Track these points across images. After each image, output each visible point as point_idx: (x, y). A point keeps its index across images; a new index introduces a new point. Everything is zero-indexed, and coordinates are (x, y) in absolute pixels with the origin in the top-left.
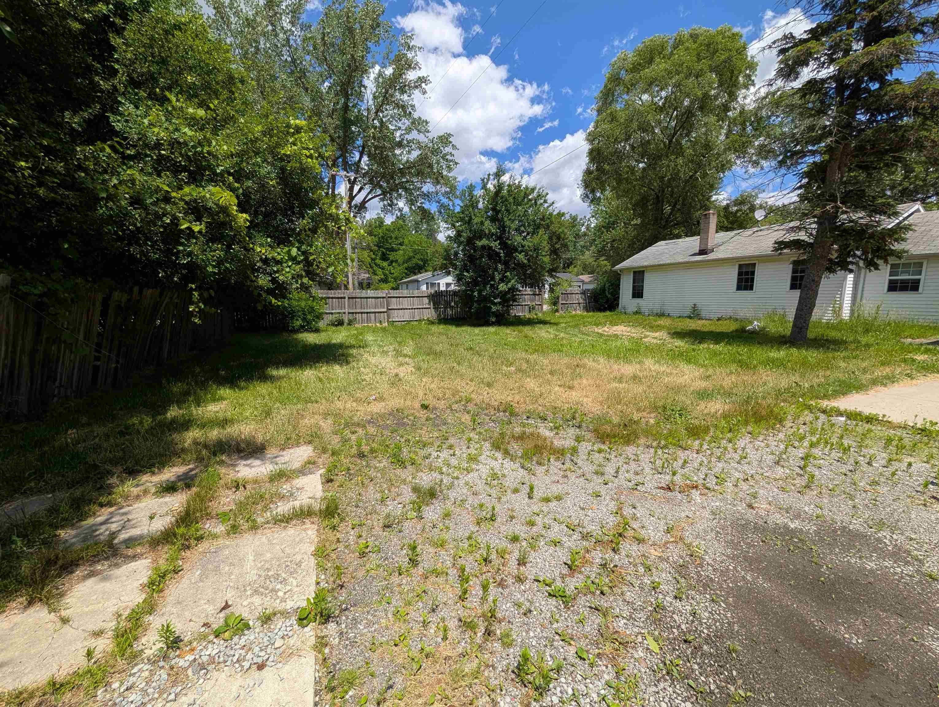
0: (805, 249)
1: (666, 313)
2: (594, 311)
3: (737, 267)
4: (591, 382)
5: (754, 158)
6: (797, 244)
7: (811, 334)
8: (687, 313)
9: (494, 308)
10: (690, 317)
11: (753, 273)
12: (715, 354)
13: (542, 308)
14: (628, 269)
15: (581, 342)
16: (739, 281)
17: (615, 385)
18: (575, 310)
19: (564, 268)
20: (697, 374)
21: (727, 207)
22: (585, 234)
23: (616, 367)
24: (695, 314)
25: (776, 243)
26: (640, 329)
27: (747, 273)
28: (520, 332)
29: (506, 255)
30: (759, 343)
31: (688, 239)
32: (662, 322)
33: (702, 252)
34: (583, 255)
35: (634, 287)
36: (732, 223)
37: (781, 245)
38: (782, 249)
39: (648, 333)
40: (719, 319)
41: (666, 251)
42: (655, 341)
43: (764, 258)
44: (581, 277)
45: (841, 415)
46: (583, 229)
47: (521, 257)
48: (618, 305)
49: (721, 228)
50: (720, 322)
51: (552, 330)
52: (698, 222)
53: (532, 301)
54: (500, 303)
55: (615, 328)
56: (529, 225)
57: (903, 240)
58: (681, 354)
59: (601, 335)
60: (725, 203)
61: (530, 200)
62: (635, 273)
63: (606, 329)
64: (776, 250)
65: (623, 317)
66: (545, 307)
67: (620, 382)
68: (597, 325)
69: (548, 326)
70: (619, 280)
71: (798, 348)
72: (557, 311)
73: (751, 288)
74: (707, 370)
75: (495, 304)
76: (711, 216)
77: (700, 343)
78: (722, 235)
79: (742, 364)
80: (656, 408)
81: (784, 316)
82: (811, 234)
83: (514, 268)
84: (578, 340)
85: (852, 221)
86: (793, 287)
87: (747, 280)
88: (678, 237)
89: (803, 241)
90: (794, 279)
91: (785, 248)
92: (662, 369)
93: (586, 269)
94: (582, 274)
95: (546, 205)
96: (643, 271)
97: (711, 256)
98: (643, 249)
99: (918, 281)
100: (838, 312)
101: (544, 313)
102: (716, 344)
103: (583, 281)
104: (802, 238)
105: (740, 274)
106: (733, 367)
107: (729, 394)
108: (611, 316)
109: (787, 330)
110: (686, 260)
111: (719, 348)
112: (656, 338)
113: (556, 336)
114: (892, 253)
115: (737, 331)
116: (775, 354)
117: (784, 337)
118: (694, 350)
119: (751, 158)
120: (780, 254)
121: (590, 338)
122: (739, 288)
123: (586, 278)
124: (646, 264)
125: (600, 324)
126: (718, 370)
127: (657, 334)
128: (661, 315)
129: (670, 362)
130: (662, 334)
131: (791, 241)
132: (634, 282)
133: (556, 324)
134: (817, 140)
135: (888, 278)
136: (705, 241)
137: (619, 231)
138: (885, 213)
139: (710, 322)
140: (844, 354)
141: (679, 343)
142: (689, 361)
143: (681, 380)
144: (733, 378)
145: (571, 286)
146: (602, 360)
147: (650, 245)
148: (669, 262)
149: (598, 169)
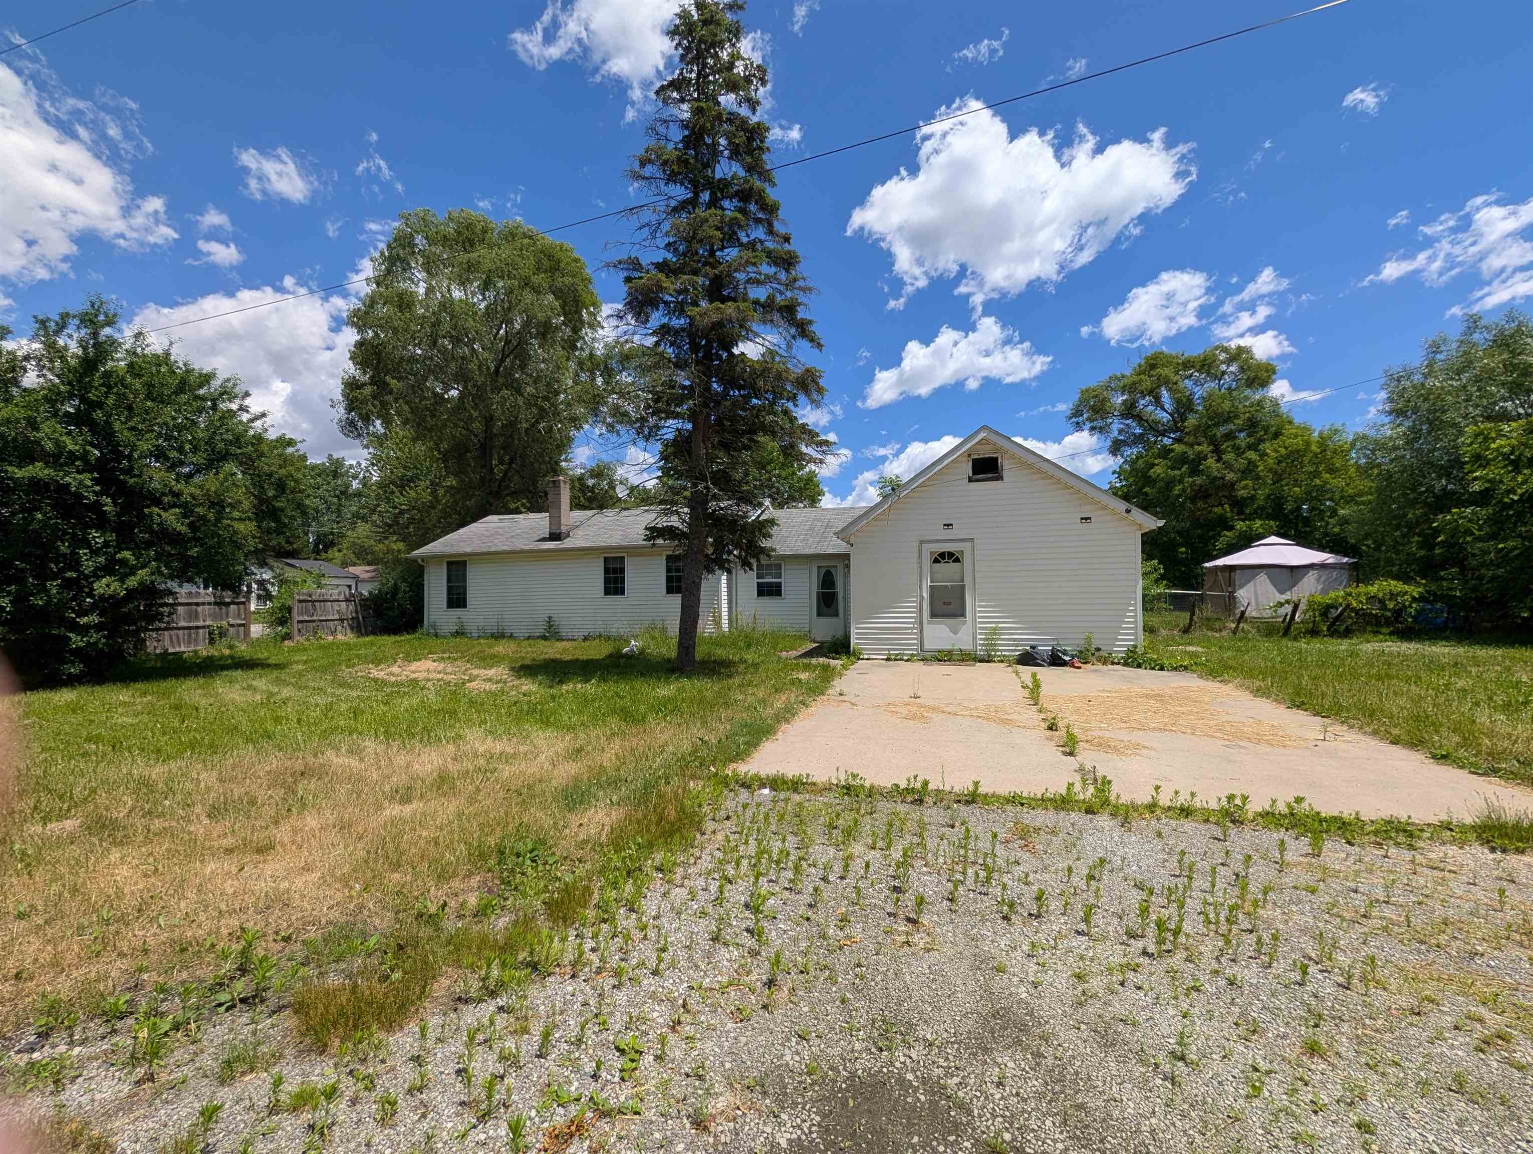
0: (679, 540)
1: (508, 631)
2: (373, 633)
3: (602, 560)
4: (330, 817)
5: (609, 420)
6: (669, 532)
7: (700, 653)
8: (539, 632)
9: (77, 641)
10: (544, 638)
11: (622, 570)
12: (585, 701)
13: (247, 633)
14: (436, 558)
15: (329, 707)
16: (607, 581)
17: (393, 810)
18: (334, 632)
19: (316, 551)
20: (560, 746)
21: (581, 479)
22: (358, 494)
23: (401, 759)
24: (551, 632)
25: (646, 529)
26: (462, 665)
27: (615, 571)
28: (165, 695)
29: (124, 509)
30: (643, 675)
31: (532, 516)
32: (500, 648)
33: (555, 536)
34: (353, 529)
35: (449, 589)
36: (590, 500)
37: (654, 532)
38: (654, 538)
39: (475, 672)
40: (585, 639)
41: (500, 531)
42: (487, 686)
43: (634, 550)
44: (351, 569)
45: (763, 786)
46: (355, 485)
47: (171, 518)
48: (421, 621)
49: (576, 505)
50: (588, 643)
51: (261, 682)
52: (546, 494)
53: (214, 617)
54: (98, 627)
55: (415, 666)
56: (195, 449)
57: (770, 536)
58: (531, 711)
59: (381, 684)
60: (579, 471)
61: (203, 399)
62: (449, 564)
63: (395, 669)
64: (648, 538)
65: (432, 641)
66: (256, 630)
67: (407, 800)
68: (377, 662)
69: (257, 671)
70: (421, 575)
71: (689, 678)
72: (287, 637)
73: (623, 593)
74: (576, 737)
75: (84, 630)
76: (562, 485)
77: (561, 682)
78: (579, 514)
79: (627, 715)
80: (483, 856)
81: (664, 629)
82: (684, 521)
83: (149, 544)
84: (322, 700)
85: (722, 509)
86: (670, 590)
87: (616, 580)
88: (517, 511)
89: (677, 528)
90: (669, 579)
91: (658, 537)
92: (498, 747)
93: (362, 555)
94: (354, 565)
95: (245, 417)
96: (464, 563)
97: (567, 543)
98: (463, 525)
99: (779, 585)
100: (717, 622)
101: (252, 643)
102: (587, 681)
103: (356, 577)
104: (675, 524)
105: (607, 570)
106: (614, 722)
107: (615, 783)
108: (409, 641)
109: (670, 649)
110: (531, 547)
111: (590, 688)
112: (490, 680)
113: (271, 694)
114: (763, 550)
115: (610, 656)
116: (667, 690)
117: (669, 661)
118: (553, 698)
119: (605, 418)
120: (654, 545)
121: (354, 694)
122: (607, 592)
123: (360, 570)
124: (468, 550)
125: (386, 659)
126: (594, 733)
127: (491, 672)
128: (499, 636)
129: (514, 730)
130: (499, 672)
131: (664, 528)
132: (449, 580)
133: (279, 666)
134: (680, 401)
135: (756, 581)
136: (555, 520)
137: (421, 492)
138: (751, 503)
139: (574, 644)
140: (737, 681)
141: (529, 686)
142: (546, 722)
143: (532, 769)
144: (617, 743)
145: (320, 586)
146: (370, 744)
147: (474, 520)
148: (505, 548)
149: (373, 381)
